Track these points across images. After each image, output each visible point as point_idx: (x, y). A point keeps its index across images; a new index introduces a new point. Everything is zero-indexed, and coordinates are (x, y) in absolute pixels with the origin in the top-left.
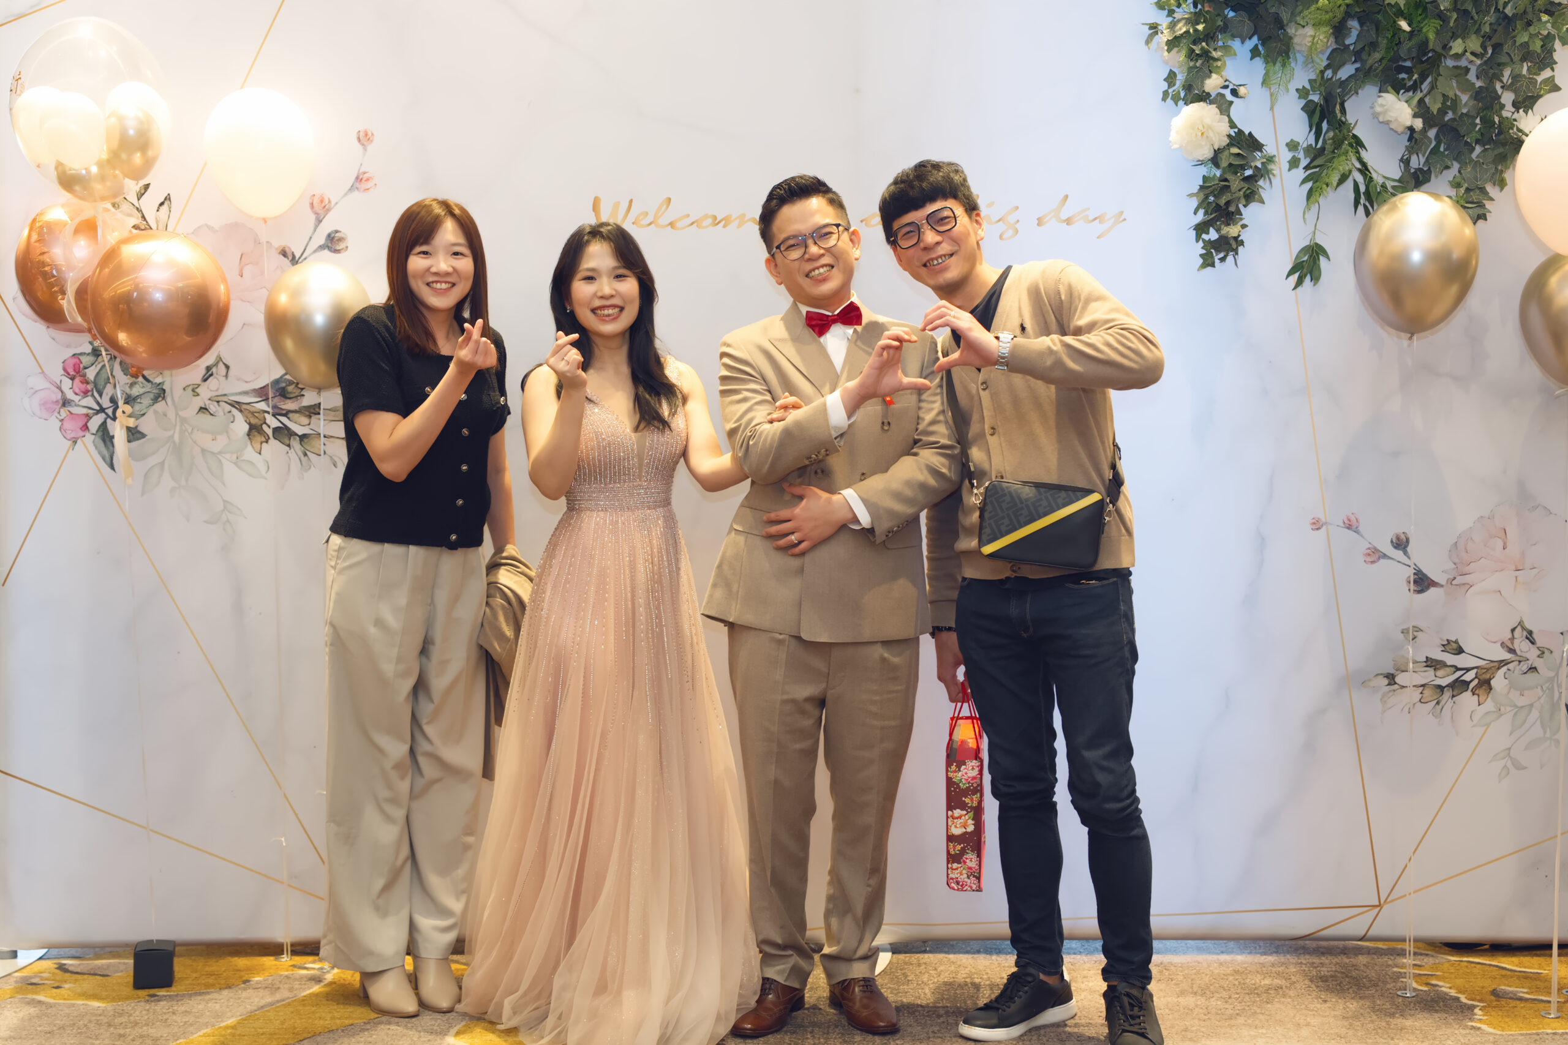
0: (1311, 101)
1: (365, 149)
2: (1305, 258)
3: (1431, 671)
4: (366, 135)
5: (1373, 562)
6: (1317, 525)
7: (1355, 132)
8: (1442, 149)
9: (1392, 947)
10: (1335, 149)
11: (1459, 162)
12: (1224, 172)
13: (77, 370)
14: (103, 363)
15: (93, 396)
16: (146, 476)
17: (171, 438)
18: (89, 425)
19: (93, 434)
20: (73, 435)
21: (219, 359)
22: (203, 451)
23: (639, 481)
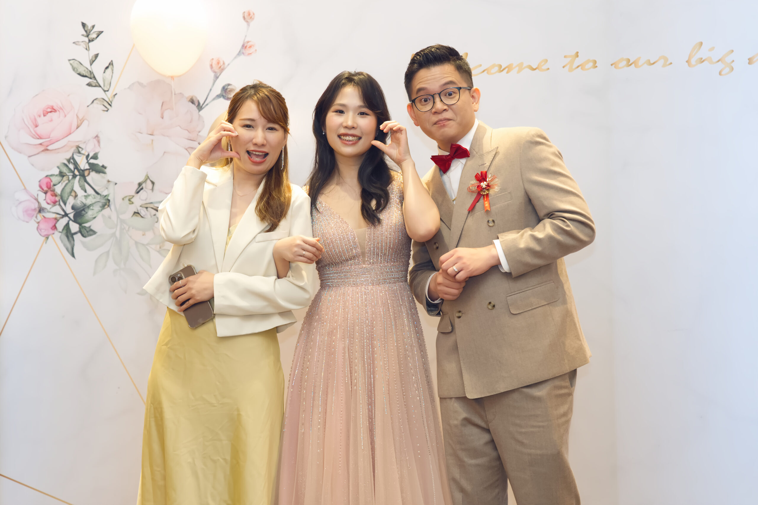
1: (248, 25)
4: (249, 14)
13: (49, 188)
14: (67, 182)
15: (60, 205)
16: (96, 261)
17: (114, 234)
18: (57, 225)
19: (60, 232)
20: (46, 233)
21: (147, 178)
22: (136, 243)
23: (363, 264)
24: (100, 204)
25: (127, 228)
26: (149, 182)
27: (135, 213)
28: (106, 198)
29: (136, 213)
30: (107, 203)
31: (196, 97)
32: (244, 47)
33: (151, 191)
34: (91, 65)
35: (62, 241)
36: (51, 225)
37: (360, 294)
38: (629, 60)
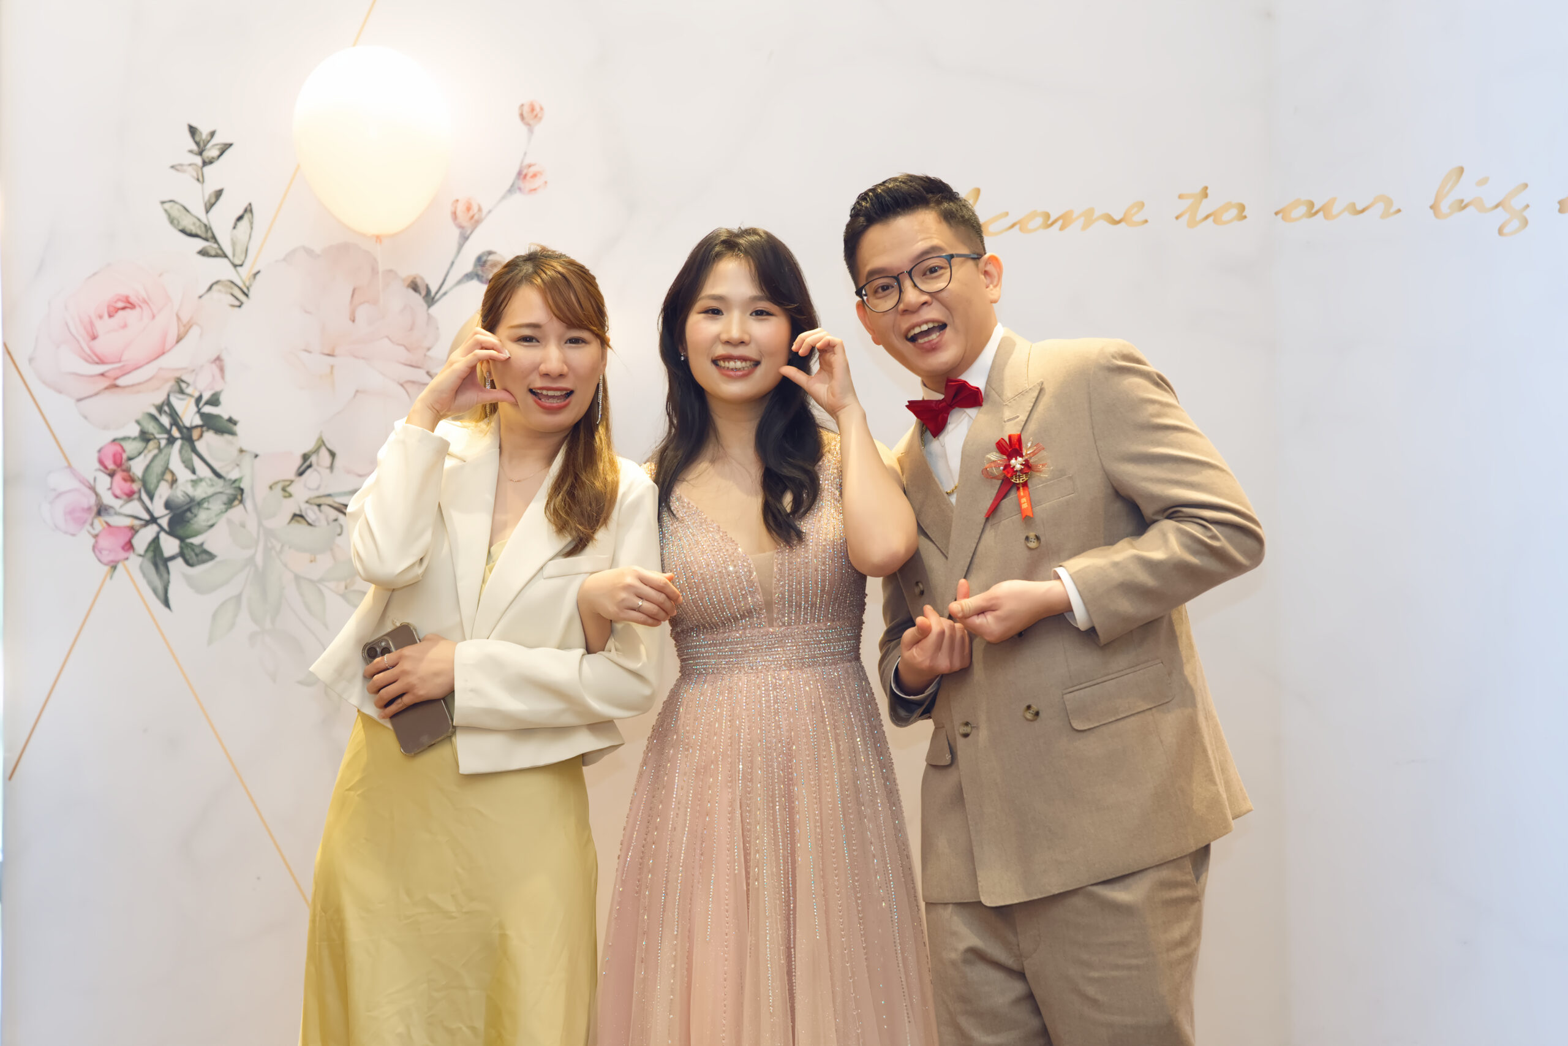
1: (531, 131)
4: (532, 110)
13: (118, 463)
14: (156, 451)
15: (140, 499)
16: (215, 616)
17: (251, 560)
18: (135, 541)
19: (140, 555)
20: (111, 557)
21: (321, 443)
22: (297, 578)
23: (770, 627)
24: (224, 498)
25: (278, 547)
26: (324, 453)
27: (295, 515)
28: (236, 485)
29: (298, 517)
30: (237, 496)
31: (422, 279)
32: (521, 175)
33: (328, 471)
34: (207, 212)
35: (144, 575)
36: (123, 540)
37: (763, 689)
38: (1311, 204)
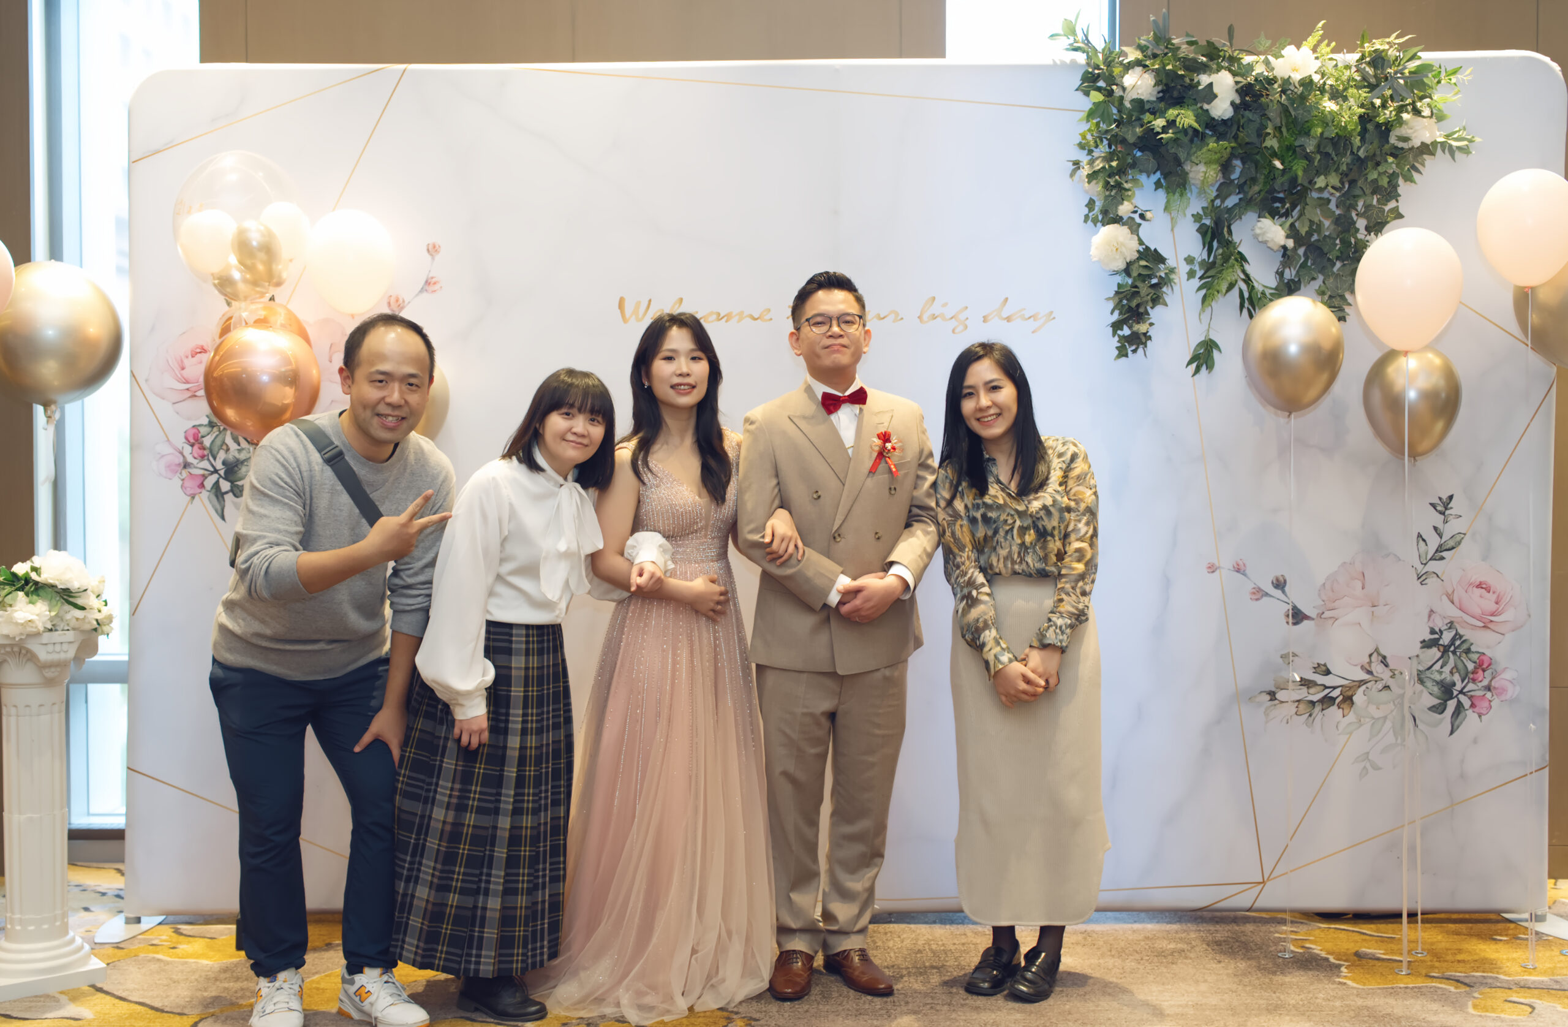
0: (1204, 224)
1: (433, 259)
2: (1202, 351)
3: (1305, 689)
4: (434, 247)
5: (1257, 600)
6: (1212, 569)
7: (1240, 249)
8: (1309, 264)
9: (1274, 917)
10: (1224, 262)
11: (1323, 275)
12: (1134, 278)
13: (196, 439)
14: (217, 433)
15: (208, 460)
18: (205, 483)
19: (208, 491)
20: (192, 492)
23: (705, 539)
32: (427, 283)
35: (211, 502)
36: (199, 482)
